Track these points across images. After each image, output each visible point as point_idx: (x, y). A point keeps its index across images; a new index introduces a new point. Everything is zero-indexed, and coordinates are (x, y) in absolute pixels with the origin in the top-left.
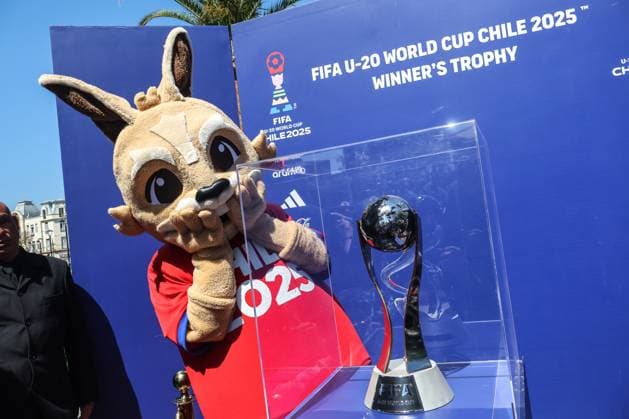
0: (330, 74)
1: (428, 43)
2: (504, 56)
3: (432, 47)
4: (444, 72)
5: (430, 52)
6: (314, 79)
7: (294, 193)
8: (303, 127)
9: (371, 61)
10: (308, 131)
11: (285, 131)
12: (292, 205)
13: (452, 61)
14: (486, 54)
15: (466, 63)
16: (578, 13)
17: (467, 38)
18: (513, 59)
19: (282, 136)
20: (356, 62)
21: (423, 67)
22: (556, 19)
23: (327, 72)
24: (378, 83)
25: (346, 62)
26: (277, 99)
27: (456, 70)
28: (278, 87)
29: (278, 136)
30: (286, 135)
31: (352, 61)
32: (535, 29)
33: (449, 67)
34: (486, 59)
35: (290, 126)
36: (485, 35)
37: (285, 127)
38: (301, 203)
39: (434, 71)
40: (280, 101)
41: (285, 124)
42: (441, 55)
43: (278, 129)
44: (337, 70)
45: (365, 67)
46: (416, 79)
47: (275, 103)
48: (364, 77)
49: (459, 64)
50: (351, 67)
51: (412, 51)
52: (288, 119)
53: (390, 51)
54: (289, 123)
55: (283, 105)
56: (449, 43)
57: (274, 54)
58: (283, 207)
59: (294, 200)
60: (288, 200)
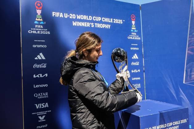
0: (59, 16)
1: (90, 17)
2: (107, 26)
3: (90, 18)
4: (93, 26)
5: (90, 19)
6: (53, 16)
7: (41, 54)
8: (47, 31)
9: (73, 16)
10: (49, 33)
11: (40, 31)
12: (40, 58)
13: (95, 24)
14: (104, 25)
15: (99, 26)
16: (123, 21)
17: (99, 19)
18: (109, 28)
19: (38, 32)
20: (68, 15)
21: (88, 23)
22: (119, 21)
23: (58, 15)
24: (74, 24)
25: (65, 14)
26: (38, 18)
27: (96, 27)
28: (39, 14)
29: (37, 32)
30: (40, 32)
31: (67, 14)
32: (114, 22)
33: (94, 25)
34: (104, 26)
35: (42, 30)
36: (104, 20)
37: (40, 29)
38: (44, 58)
39: (91, 25)
40: (39, 20)
41: (40, 28)
42: (92, 21)
43: (37, 29)
44: (61, 16)
45: (71, 17)
46: (85, 26)
47: (37, 19)
48: (70, 21)
49: (97, 25)
50: (66, 16)
51: (85, 17)
52: (42, 27)
53: (79, 15)
54: (42, 28)
55: (40, 21)
56: (95, 19)
57: (39, 2)
58: (36, 58)
59: (41, 56)
60: (38, 56)
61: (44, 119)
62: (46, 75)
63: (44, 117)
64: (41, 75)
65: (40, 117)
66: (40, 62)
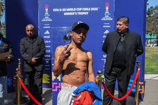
0: (57, 11)
1: (74, 9)
2: (86, 13)
3: (75, 9)
4: (76, 14)
5: (74, 10)
6: (54, 11)
7: (47, 31)
8: (50, 19)
9: (64, 10)
10: (51, 20)
12: (47, 33)
13: (78, 13)
14: (83, 12)
15: (80, 13)
16: (98, 9)
17: (80, 9)
18: (87, 14)
20: (62, 9)
21: (73, 13)
22: (95, 9)
23: (56, 10)
24: (65, 14)
25: (60, 9)
27: (78, 14)
28: (47, 11)
31: (61, 9)
32: (91, 10)
33: (77, 13)
34: (83, 13)
36: (84, 9)
37: (47, 19)
38: (49, 33)
39: (75, 14)
40: (47, 14)
41: (47, 18)
42: (76, 11)
44: (58, 10)
45: (63, 11)
46: (72, 14)
47: (46, 14)
48: (63, 12)
49: (79, 13)
50: (60, 10)
51: (71, 9)
52: (48, 17)
53: (68, 9)
54: (48, 18)
56: (78, 9)
57: (47, 5)
58: (45, 33)
59: (47, 32)
60: (46, 32)
61: (48, 62)
62: (50, 41)
63: (48, 61)
64: (47, 41)
65: (46, 61)
66: (47, 35)
